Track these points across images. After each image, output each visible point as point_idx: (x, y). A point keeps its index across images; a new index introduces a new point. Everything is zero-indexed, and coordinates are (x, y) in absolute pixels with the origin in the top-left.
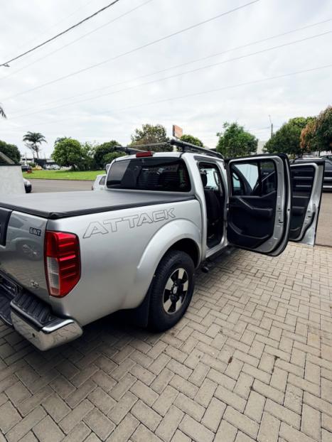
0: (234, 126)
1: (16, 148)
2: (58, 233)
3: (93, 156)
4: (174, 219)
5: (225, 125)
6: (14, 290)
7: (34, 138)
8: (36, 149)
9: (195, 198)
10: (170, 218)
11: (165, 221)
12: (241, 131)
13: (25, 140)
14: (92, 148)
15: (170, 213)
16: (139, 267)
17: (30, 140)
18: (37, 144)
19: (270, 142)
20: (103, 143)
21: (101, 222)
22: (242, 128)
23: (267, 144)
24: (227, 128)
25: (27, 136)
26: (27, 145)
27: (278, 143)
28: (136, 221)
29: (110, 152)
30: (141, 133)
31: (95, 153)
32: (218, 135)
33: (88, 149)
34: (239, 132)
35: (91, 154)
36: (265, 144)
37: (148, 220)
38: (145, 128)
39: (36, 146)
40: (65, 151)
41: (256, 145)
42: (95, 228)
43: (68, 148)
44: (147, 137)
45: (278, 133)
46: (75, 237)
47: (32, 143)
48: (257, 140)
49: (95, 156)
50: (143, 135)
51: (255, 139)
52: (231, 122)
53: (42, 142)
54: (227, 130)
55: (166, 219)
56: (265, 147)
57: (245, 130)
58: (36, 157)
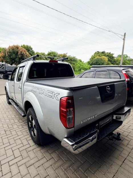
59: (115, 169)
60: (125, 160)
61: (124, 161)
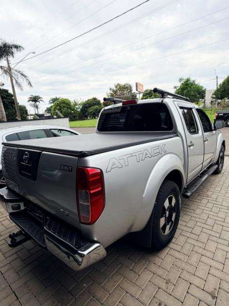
0: (188, 80)
1: (25, 107)
2: (88, 169)
3: (79, 110)
4: (166, 153)
5: (180, 80)
6: (41, 216)
7: (35, 99)
8: (37, 107)
9: (178, 136)
10: (163, 153)
11: (160, 155)
12: (193, 84)
13: (29, 101)
14: (78, 104)
15: (162, 149)
16: (144, 196)
17: (32, 101)
18: (37, 103)
19: (218, 90)
20: (87, 100)
21: (117, 158)
22: (194, 81)
23: (215, 92)
24: (182, 82)
25: (30, 98)
26: (31, 105)
27: (224, 91)
28: (141, 156)
29: (92, 106)
30: (113, 91)
31: (81, 107)
32: (175, 87)
33: (76, 104)
34: (192, 85)
35: (79, 108)
36: (213, 92)
37: (149, 155)
38: (116, 87)
39: (37, 105)
40: (61, 107)
41: (205, 93)
42: (114, 164)
43: (62, 105)
44: (119, 93)
45: (224, 83)
46: (99, 171)
47: (34, 103)
48: (205, 89)
49: (81, 110)
50: (115, 92)
51: (204, 89)
52: (185, 78)
53: (40, 102)
54: (182, 84)
55: (160, 154)
56: (213, 94)
57: (196, 83)
58: (37, 113)
59: (9, 276)
60: (17, 297)
61: (15, 295)
